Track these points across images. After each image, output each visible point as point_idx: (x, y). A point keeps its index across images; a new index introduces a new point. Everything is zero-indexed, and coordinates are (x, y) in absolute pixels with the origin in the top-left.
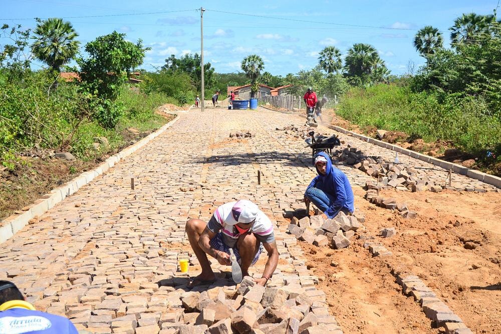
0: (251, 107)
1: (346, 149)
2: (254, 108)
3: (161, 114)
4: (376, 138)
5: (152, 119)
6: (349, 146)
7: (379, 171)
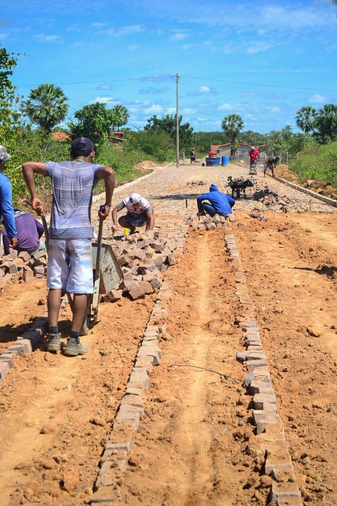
2: (225, 165)
3: (138, 169)
5: (130, 173)
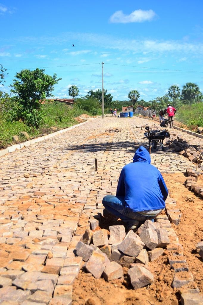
0: (130, 116)
1: (176, 140)
2: (131, 117)
3: (77, 119)
4: (197, 133)
5: (70, 122)
6: (178, 138)
7: (198, 157)
